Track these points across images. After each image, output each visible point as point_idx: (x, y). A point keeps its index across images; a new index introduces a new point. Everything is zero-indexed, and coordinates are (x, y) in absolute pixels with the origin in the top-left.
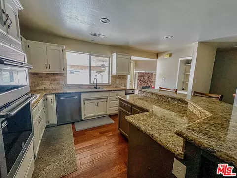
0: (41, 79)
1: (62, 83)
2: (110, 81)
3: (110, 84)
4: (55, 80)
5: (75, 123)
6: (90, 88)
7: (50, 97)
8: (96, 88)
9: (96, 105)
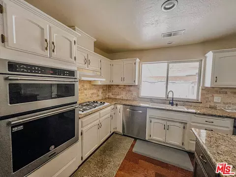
0: (120, 90)
1: (135, 94)
2: (200, 97)
3: (200, 101)
4: (129, 91)
5: (137, 140)
6: (164, 103)
7: (119, 106)
8: (172, 104)
9: (166, 128)
